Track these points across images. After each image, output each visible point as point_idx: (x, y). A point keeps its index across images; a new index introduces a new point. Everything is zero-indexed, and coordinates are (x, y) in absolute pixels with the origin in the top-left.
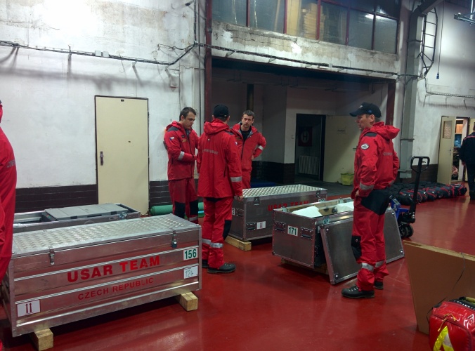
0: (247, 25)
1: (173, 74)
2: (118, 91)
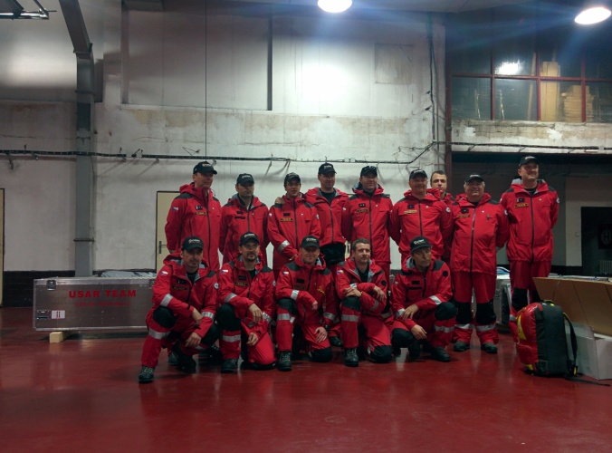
0: (492, 119)
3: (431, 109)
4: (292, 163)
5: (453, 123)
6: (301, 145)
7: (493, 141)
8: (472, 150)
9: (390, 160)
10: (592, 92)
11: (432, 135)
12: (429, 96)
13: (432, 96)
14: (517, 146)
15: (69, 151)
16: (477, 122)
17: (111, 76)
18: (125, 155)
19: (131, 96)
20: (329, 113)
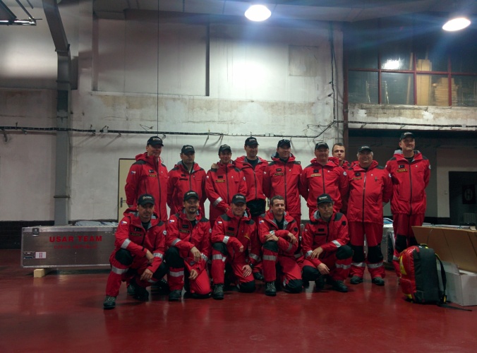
0: (379, 103)
3: (332, 96)
4: (224, 136)
5: (349, 106)
6: (231, 123)
7: (380, 120)
8: (364, 127)
9: (300, 135)
10: (456, 83)
11: (333, 115)
12: (331, 85)
13: (333, 85)
14: (399, 124)
15: (50, 127)
16: (368, 106)
17: (84, 70)
18: (94, 131)
19: (100, 85)
20: (254, 99)
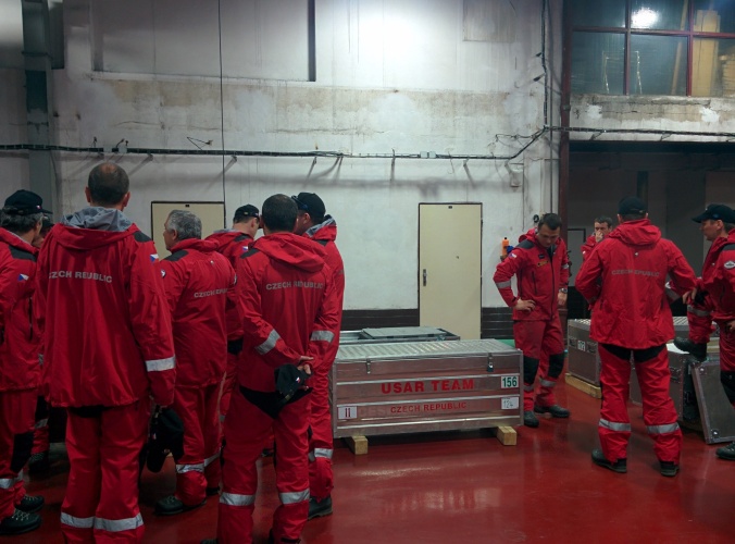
0: (625, 93)
1: (515, 170)
2: (446, 196)
3: (542, 80)
4: (345, 159)
5: (571, 99)
6: (358, 133)
7: (626, 125)
8: (597, 139)
9: (484, 154)
11: (542, 117)
12: (539, 59)
13: (543, 59)
14: (659, 132)
16: (605, 98)
17: (75, 29)
18: (102, 150)
19: (108, 60)
20: (398, 86)
